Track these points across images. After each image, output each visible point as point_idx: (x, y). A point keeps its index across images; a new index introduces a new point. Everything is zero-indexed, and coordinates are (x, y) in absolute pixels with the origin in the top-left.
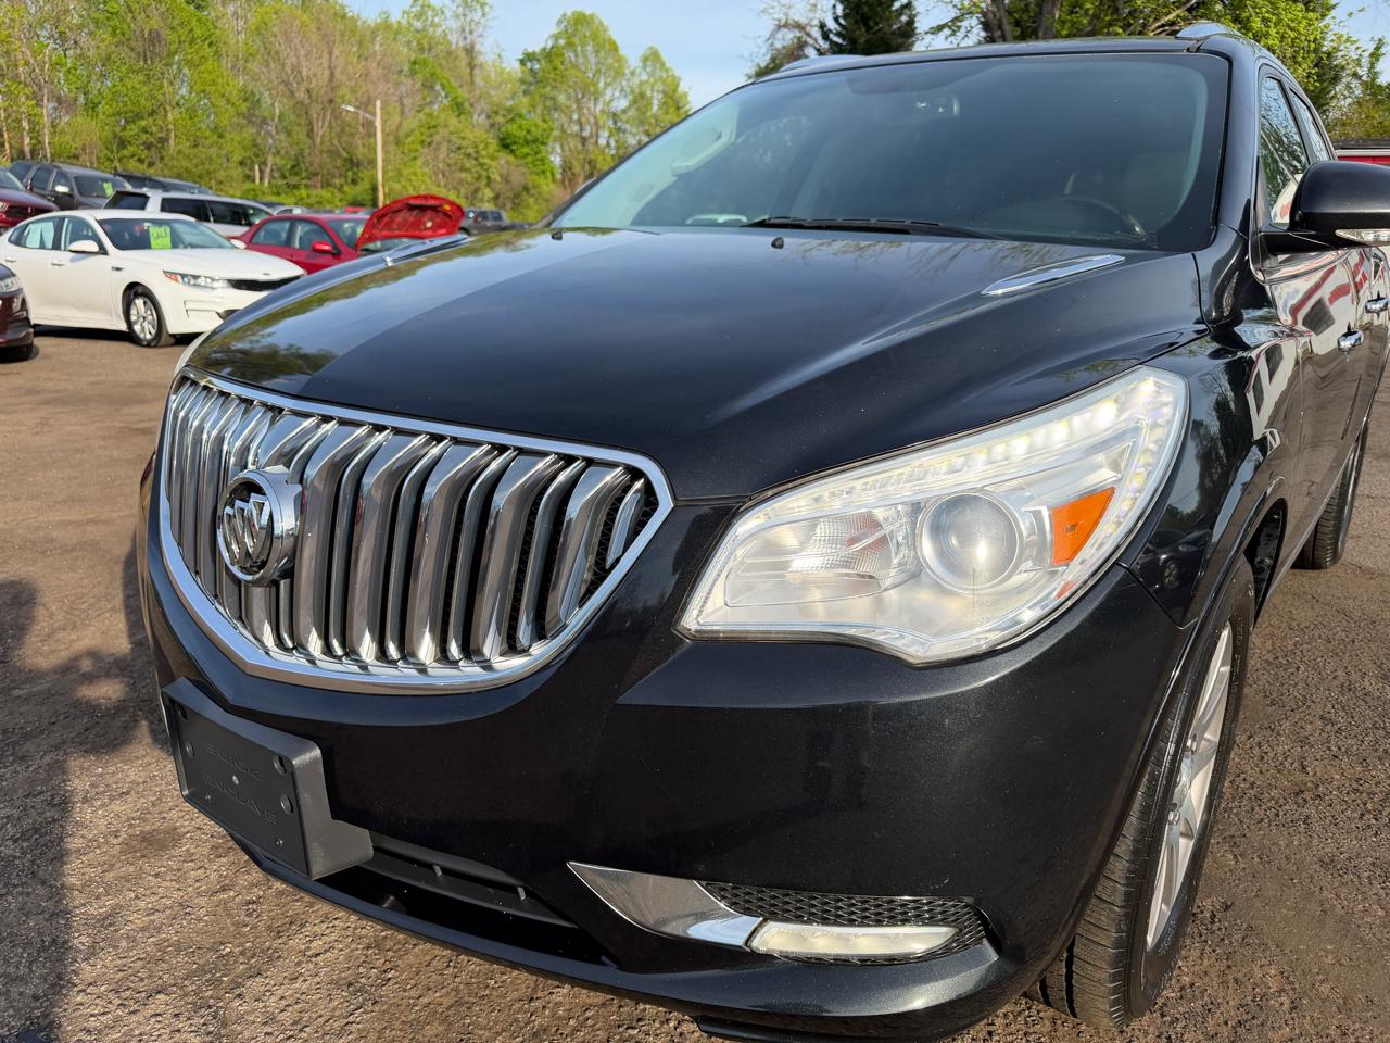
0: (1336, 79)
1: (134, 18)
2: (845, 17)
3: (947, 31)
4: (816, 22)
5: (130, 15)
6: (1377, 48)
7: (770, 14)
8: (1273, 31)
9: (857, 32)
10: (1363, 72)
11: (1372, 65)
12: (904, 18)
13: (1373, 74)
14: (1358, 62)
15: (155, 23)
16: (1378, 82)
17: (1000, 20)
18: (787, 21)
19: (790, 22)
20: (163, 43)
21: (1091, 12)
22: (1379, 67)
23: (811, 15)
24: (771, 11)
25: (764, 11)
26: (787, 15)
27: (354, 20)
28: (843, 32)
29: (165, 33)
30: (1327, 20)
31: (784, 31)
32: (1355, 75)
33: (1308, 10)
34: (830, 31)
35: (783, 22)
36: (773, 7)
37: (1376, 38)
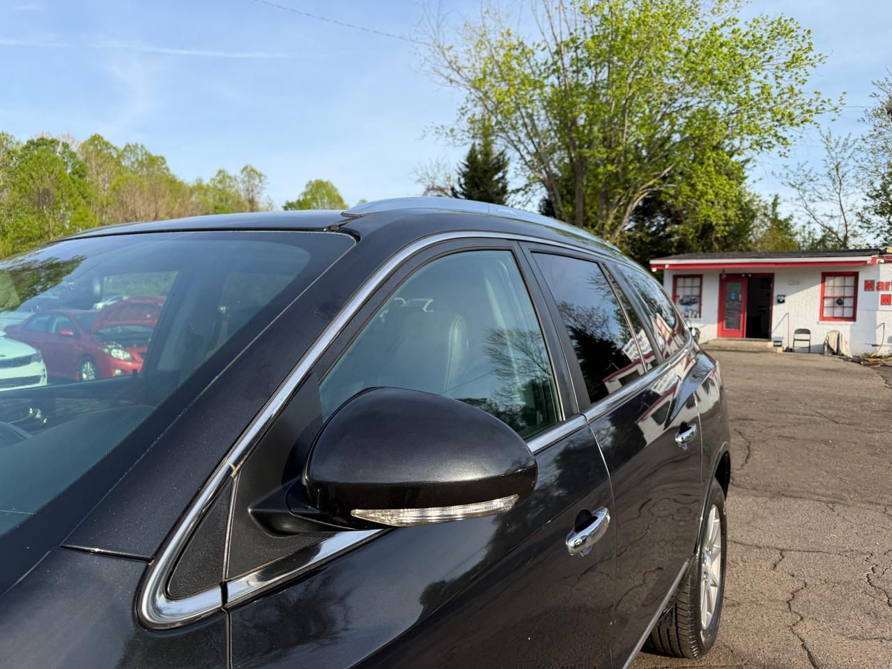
0: (753, 217)
1: (34, 182)
2: (465, 184)
3: (522, 192)
4: (449, 188)
5: (31, 181)
6: (775, 200)
7: (423, 182)
8: (710, 191)
9: (473, 193)
10: (769, 212)
11: (774, 209)
12: (500, 185)
13: (776, 215)
14: (766, 208)
15: (47, 184)
16: (779, 218)
17: (552, 186)
18: (433, 186)
19: (435, 187)
20: (51, 197)
21: (603, 181)
22: (778, 209)
23: (447, 183)
24: (424, 180)
25: (419, 181)
26: (433, 183)
27: (181, 184)
28: (465, 192)
29: (54, 191)
30: (743, 185)
31: (432, 191)
32: (765, 215)
33: (730, 179)
34: (457, 192)
35: (431, 187)
36: (425, 179)
37: (773, 195)
